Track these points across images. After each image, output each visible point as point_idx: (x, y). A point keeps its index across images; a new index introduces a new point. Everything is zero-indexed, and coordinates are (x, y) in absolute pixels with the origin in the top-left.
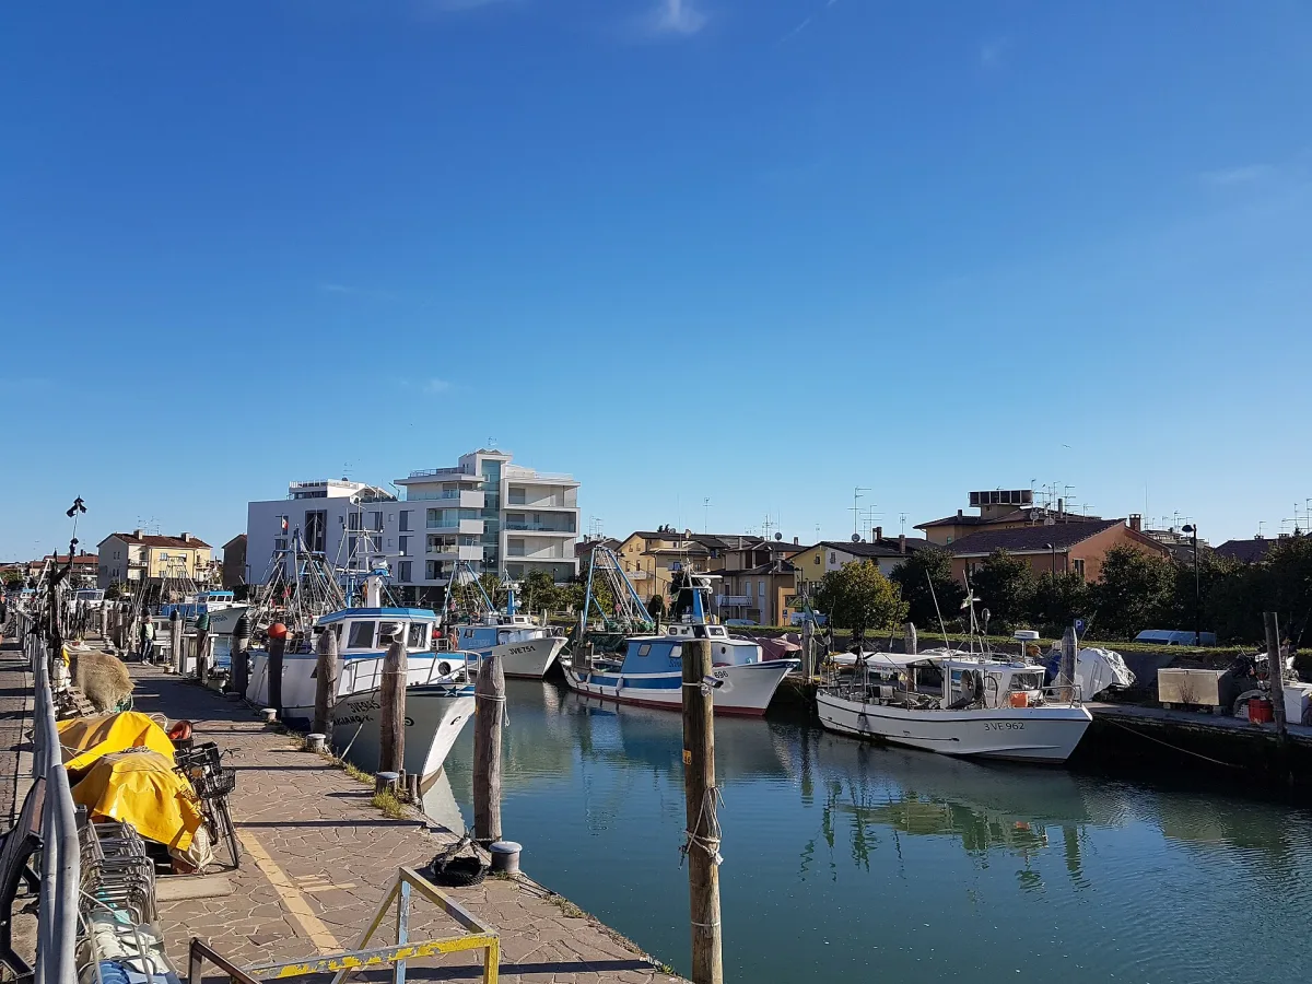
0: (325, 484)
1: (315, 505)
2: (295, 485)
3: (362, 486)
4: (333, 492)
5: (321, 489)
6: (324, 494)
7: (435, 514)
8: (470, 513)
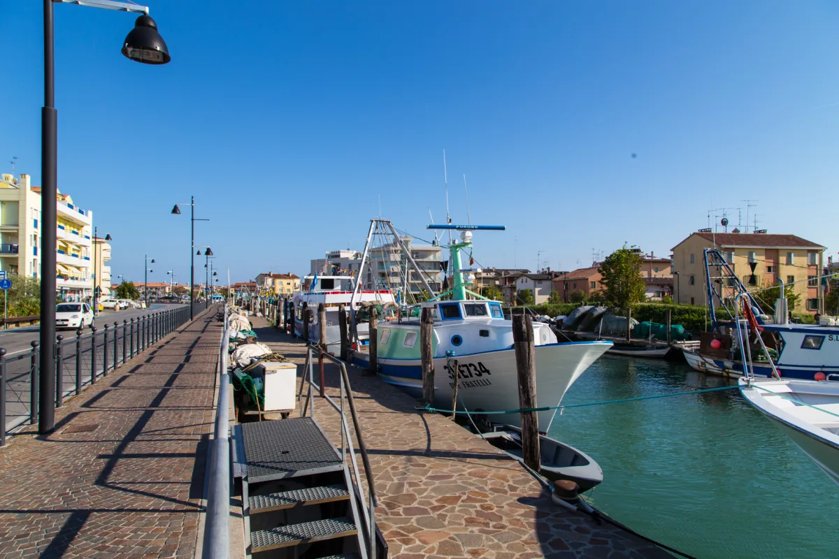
0: (339, 252)
1: (336, 261)
2: (328, 252)
3: (355, 252)
4: (343, 255)
5: (337, 254)
6: (339, 256)
7: (381, 263)
8: (395, 263)
